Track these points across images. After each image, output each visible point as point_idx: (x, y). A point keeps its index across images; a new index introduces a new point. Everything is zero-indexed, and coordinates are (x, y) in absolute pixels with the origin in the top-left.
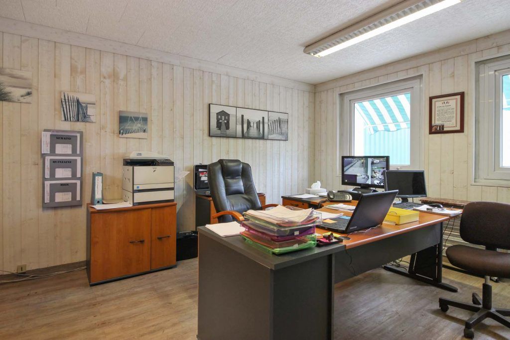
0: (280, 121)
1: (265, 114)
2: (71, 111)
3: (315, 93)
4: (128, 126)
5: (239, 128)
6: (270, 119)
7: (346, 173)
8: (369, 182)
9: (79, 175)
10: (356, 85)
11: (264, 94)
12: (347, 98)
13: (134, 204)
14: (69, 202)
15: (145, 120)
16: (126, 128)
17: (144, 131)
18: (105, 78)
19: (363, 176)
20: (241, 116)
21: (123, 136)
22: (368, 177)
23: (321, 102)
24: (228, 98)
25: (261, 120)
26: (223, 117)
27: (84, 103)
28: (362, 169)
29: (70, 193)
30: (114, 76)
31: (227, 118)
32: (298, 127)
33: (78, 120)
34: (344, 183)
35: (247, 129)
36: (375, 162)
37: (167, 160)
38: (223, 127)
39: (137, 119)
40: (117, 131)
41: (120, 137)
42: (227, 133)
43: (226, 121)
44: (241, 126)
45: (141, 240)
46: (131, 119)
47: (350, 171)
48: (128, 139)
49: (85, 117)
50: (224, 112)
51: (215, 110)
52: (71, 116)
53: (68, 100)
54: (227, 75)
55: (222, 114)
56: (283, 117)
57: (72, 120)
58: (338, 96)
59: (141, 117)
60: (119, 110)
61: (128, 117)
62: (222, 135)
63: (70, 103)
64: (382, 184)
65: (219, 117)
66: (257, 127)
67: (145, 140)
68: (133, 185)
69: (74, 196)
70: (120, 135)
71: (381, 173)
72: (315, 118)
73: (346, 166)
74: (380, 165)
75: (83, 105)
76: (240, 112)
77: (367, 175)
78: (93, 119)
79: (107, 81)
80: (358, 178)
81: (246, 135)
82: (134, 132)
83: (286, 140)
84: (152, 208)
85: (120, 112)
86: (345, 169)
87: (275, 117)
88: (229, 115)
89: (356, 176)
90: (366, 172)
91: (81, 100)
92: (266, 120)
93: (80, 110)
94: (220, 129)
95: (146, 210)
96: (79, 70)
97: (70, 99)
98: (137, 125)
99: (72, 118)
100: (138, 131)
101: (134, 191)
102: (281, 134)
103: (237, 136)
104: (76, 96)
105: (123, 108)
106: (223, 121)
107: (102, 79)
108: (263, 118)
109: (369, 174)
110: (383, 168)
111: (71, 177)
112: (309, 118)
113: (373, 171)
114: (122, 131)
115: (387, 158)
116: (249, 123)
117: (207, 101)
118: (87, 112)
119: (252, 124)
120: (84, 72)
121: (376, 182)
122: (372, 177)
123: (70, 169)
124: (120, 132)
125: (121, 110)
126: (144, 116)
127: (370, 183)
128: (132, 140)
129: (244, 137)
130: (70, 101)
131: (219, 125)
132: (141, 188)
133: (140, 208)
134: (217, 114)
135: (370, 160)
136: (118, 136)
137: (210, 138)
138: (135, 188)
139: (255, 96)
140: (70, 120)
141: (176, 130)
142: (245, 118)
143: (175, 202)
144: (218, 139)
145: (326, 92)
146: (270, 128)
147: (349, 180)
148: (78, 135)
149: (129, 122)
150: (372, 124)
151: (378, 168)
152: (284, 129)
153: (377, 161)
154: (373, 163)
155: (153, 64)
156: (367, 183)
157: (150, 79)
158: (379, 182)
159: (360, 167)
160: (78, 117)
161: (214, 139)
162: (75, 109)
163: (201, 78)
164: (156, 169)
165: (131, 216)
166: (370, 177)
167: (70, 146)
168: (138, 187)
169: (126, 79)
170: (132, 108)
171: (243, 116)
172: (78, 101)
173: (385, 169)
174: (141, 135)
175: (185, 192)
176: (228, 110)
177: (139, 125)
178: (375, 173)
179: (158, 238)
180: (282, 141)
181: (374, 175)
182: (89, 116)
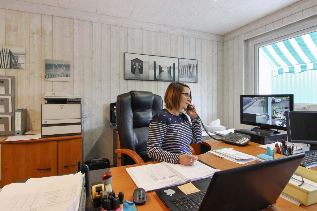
0: (189, 66)
1: (176, 61)
2: (5, 60)
3: (223, 42)
4: (52, 71)
5: (152, 72)
6: (180, 65)
7: (245, 112)
8: (270, 122)
9: (10, 111)
10: (260, 30)
11: (175, 44)
12: (251, 44)
13: (43, 137)
14: (3, 131)
15: (68, 67)
16: (51, 73)
17: (67, 76)
18: (34, 34)
19: (263, 116)
20: (153, 63)
21: (48, 80)
22: (269, 117)
23: (228, 50)
24: (142, 47)
25: (172, 66)
26: (137, 64)
27: (15, 54)
28: (262, 108)
29: (4, 125)
30: (42, 32)
31: (140, 64)
32: (208, 71)
33: (11, 68)
34: (242, 122)
35: (159, 74)
36: (276, 101)
37: (78, 98)
38: (137, 71)
39: (60, 66)
40: (44, 76)
41: (47, 81)
42: (141, 77)
43: (139, 67)
44: (153, 71)
45: (48, 167)
46: (55, 66)
47: (249, 110)
48: (53, 82)
49: (16, 65)
50: (138, 59)
51: (129, 58)
52: (5, 64)
53: (3, 52)
54: (141, 29)
55: (137, 60)
56: (192, 63)
57: (5, 67)
58: (243, 42)
59: (64, 64)
60: (45, 58)
61: (53, 64)
62: (136, 78)
63: (4, 54)
64: (285, 126)
65: (134, 63)
66: (168, 71)
67: (69, 83)
68: (41, 120)
69: (7, 128)
70: (46, 79)
71: (283, 113)
72: (223, 64)
73: (244, 105)
74: (282, 105)
75: (15, 55)
76: (152, 59)
77: (267, 115)
78: (23, 66)
79: (36, 37)
80: (257, 117)
81: (158, 78)
82: (58, 76)
83: (196, 83)
84: (58, 141)
85: (46, 60)
86: (244, 108)
87: (185, 63)
88: (143, 62)
89: (255, 115)
90: (266, 111)
91: (13, 52)
92: (176, 66)
93: (13, 59)
94: (134, 73)
95: (53, 143)
96: (13, 28)
97: (4, 51)
98: (61, 71)
99: (5, 66)
100: (61, 76)
101: (43, 126)
102: (191, 77)
103: (150, 80)
104: (9, 48)
105: (49, 58)
106: (137, 67)
107: (31, 35)
108: (174, 64)
109: (270, 113)
110: (286, 108)
111: (4, 112)
112: (218, 63)
113: (274, 110)
114: (47, 76)
115: (291, 97)
116: (161, 68)
117: (123, 51)
118: (18, 61)
119: (163, 69)
120: (16, 29)
121: (278, 123)
122: (273, 117)
123: (4, 106)
124: (46, 76)
125: (47, 59)
126: (67, 64)
127: (270, 124)
128: (56, 83)
129: (156, 80)
130: (4, 53)
131: (133, 70)
132: (49, 122)
133: (47, 140)
134: (131, 61)
135: (270, 100)
136: (44, 80)
137: (126, 81)
138: (43, 123)
139: (166, 46)
140: (4, 68)
141: (95, 75)
142: (157, 64)
143: (82, 135)
144: (133, 82)
145: (232, 40)
146: (181, 72)
147: (247, 119)
148: (10, 79)
149: (54, 69)
150: (277, 67)
151: (280, 108)
152: (194, 73)
153: (278, 100)
154: (273, 102)
155: (75, 21)
156: (267, 123)
157: (72, 34)
158: (280, 123)
159: (259, 106)
160: (11, 65)
161: (129, 82)
162: (8, 59)
163: (117, 32)
164: (64, 107)
165: (38, 147)
166: (270, 117)
167: (3, 88)
168: (46, 122)
169: (51, 34)
170: (57, 57)
171: (155, 63)
172: (10, 52)
173: (288, 109)
174: (64, 78)
175: (103, 125)
176: (141, 58)
177: (63, 71)
178: (276, 113)
179: (64, 167)
180: (192, 83)
181: (276, 115)
182: (20, 64)
